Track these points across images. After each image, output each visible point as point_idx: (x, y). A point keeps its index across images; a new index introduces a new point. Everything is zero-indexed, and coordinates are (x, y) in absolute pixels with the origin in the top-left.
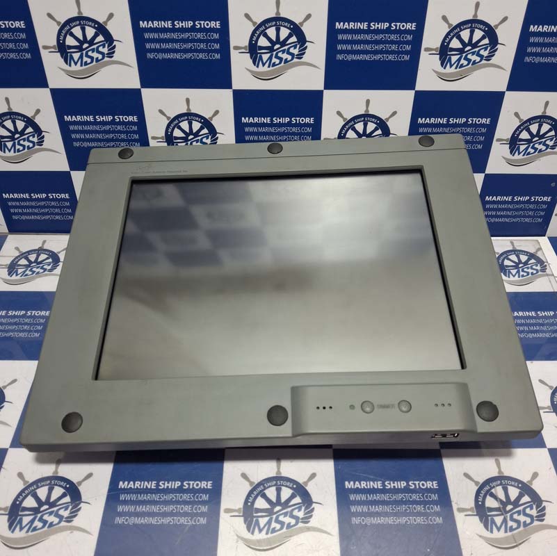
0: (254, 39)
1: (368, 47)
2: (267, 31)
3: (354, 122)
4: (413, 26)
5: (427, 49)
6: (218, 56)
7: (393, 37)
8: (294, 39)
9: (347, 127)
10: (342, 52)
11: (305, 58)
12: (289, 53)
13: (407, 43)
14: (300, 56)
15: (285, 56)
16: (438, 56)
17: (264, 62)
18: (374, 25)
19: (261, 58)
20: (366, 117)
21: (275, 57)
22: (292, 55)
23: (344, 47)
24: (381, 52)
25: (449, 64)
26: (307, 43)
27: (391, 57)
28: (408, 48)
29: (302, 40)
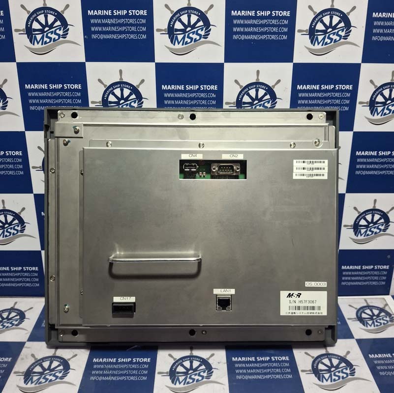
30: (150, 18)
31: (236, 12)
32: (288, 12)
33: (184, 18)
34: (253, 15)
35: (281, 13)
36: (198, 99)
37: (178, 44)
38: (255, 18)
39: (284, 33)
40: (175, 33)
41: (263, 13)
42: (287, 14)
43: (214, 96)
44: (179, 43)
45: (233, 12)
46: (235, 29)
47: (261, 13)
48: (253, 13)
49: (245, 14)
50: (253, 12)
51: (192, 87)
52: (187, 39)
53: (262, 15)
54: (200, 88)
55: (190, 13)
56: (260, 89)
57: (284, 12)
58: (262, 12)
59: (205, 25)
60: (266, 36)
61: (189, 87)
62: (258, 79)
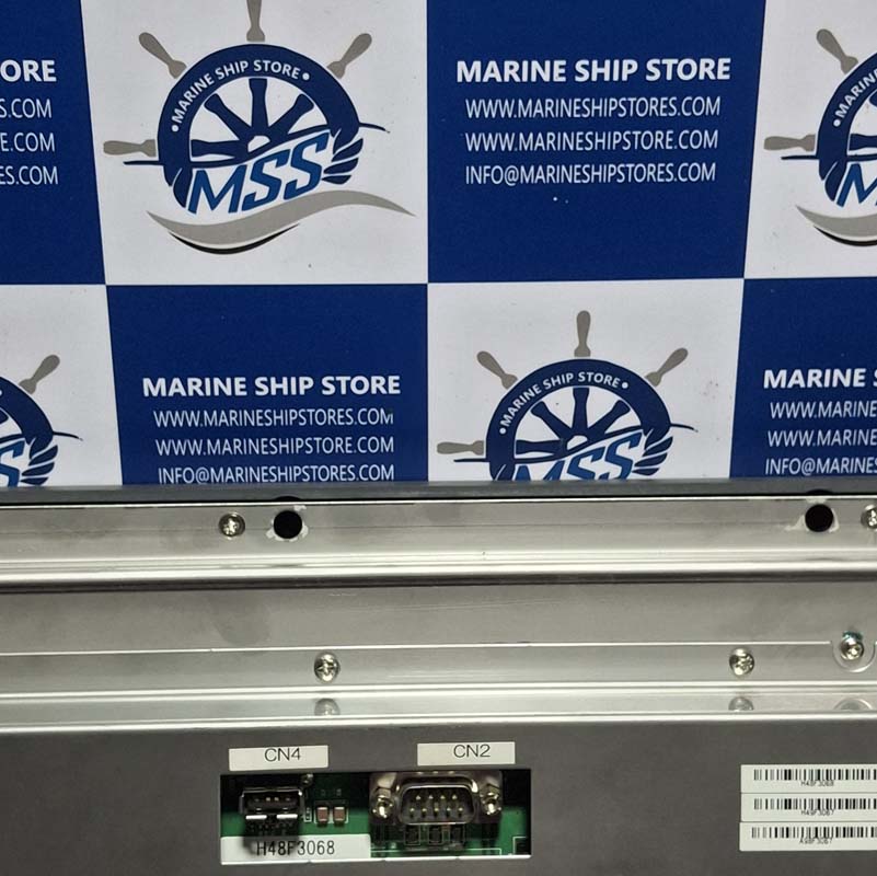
0: (178, 116)
1: (570, 141)
2: (220, 92)
3: (542, 387)
4: (721, 69)
5: (774, 143)
6: (50, 176)
7: (655, 106)
8: (315, 117)
9: (517, 403)
10: (482, 158)
11: (358, 180)
12: (299, 163)
13: (706, 122)
14: (339, 173)
15: (287, 173)
16: (816, 163)
17: (216, 193)
18: (589, 68)
19: (203, 181)
20: (580, 371)
21: (252, 178)
22: (313, 169)
23: (490, 143)
24: (617, 156)
25: (853, 188)
26: (362, 130)
27: (651, 172)
28: (710, 139)
29: (344, 120)
30: (71, 94)
31: (477, 65)
32: (722, 61)
33: (236, 95)
34: (557, 79)
35: (687, 69)
36: (312, 431)
37: (213, 207)
38: (569, 89)
39: (705, 155)
40: (193, 159)
41: (606, 70)
42: (715, 71)
43: (384, 417)
44: (214, 202)
45: (461, 65)
46: (472, 143)
47: (596, 70)
48: (557, 71)
49: (520, 73)
50: (557, 63)
51: (284, 386)
52: (249, 186)
53: (601, 76)
54: (318, 386)
55: (262, 72)
56: (593, 390)
57: (703, 61)
58: (601, 65)
59: (332, 125)
60: (618, 169)
61: (268, 384)
62: (583, 347)
